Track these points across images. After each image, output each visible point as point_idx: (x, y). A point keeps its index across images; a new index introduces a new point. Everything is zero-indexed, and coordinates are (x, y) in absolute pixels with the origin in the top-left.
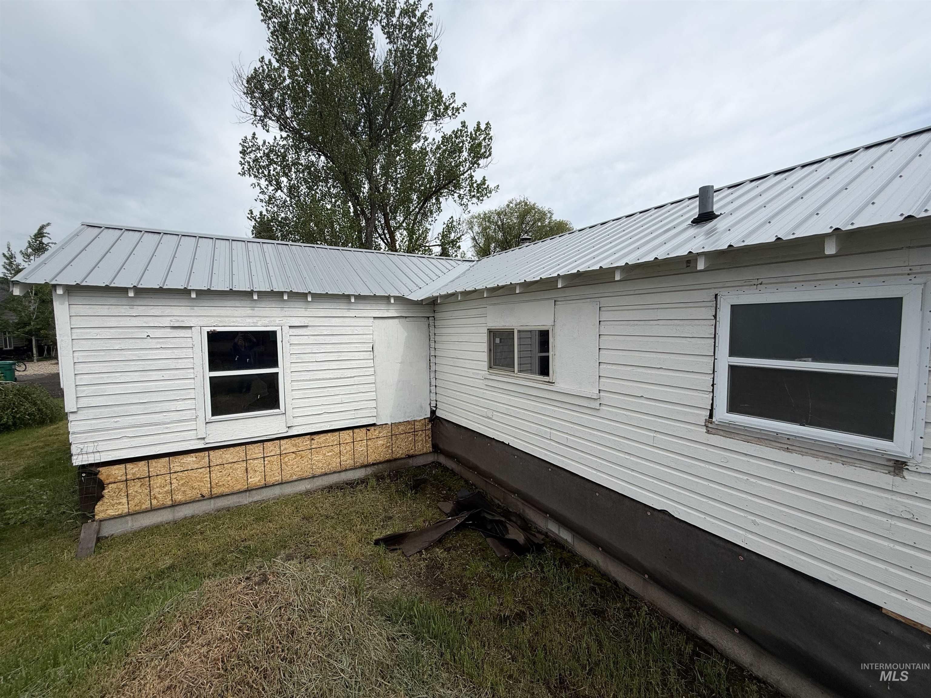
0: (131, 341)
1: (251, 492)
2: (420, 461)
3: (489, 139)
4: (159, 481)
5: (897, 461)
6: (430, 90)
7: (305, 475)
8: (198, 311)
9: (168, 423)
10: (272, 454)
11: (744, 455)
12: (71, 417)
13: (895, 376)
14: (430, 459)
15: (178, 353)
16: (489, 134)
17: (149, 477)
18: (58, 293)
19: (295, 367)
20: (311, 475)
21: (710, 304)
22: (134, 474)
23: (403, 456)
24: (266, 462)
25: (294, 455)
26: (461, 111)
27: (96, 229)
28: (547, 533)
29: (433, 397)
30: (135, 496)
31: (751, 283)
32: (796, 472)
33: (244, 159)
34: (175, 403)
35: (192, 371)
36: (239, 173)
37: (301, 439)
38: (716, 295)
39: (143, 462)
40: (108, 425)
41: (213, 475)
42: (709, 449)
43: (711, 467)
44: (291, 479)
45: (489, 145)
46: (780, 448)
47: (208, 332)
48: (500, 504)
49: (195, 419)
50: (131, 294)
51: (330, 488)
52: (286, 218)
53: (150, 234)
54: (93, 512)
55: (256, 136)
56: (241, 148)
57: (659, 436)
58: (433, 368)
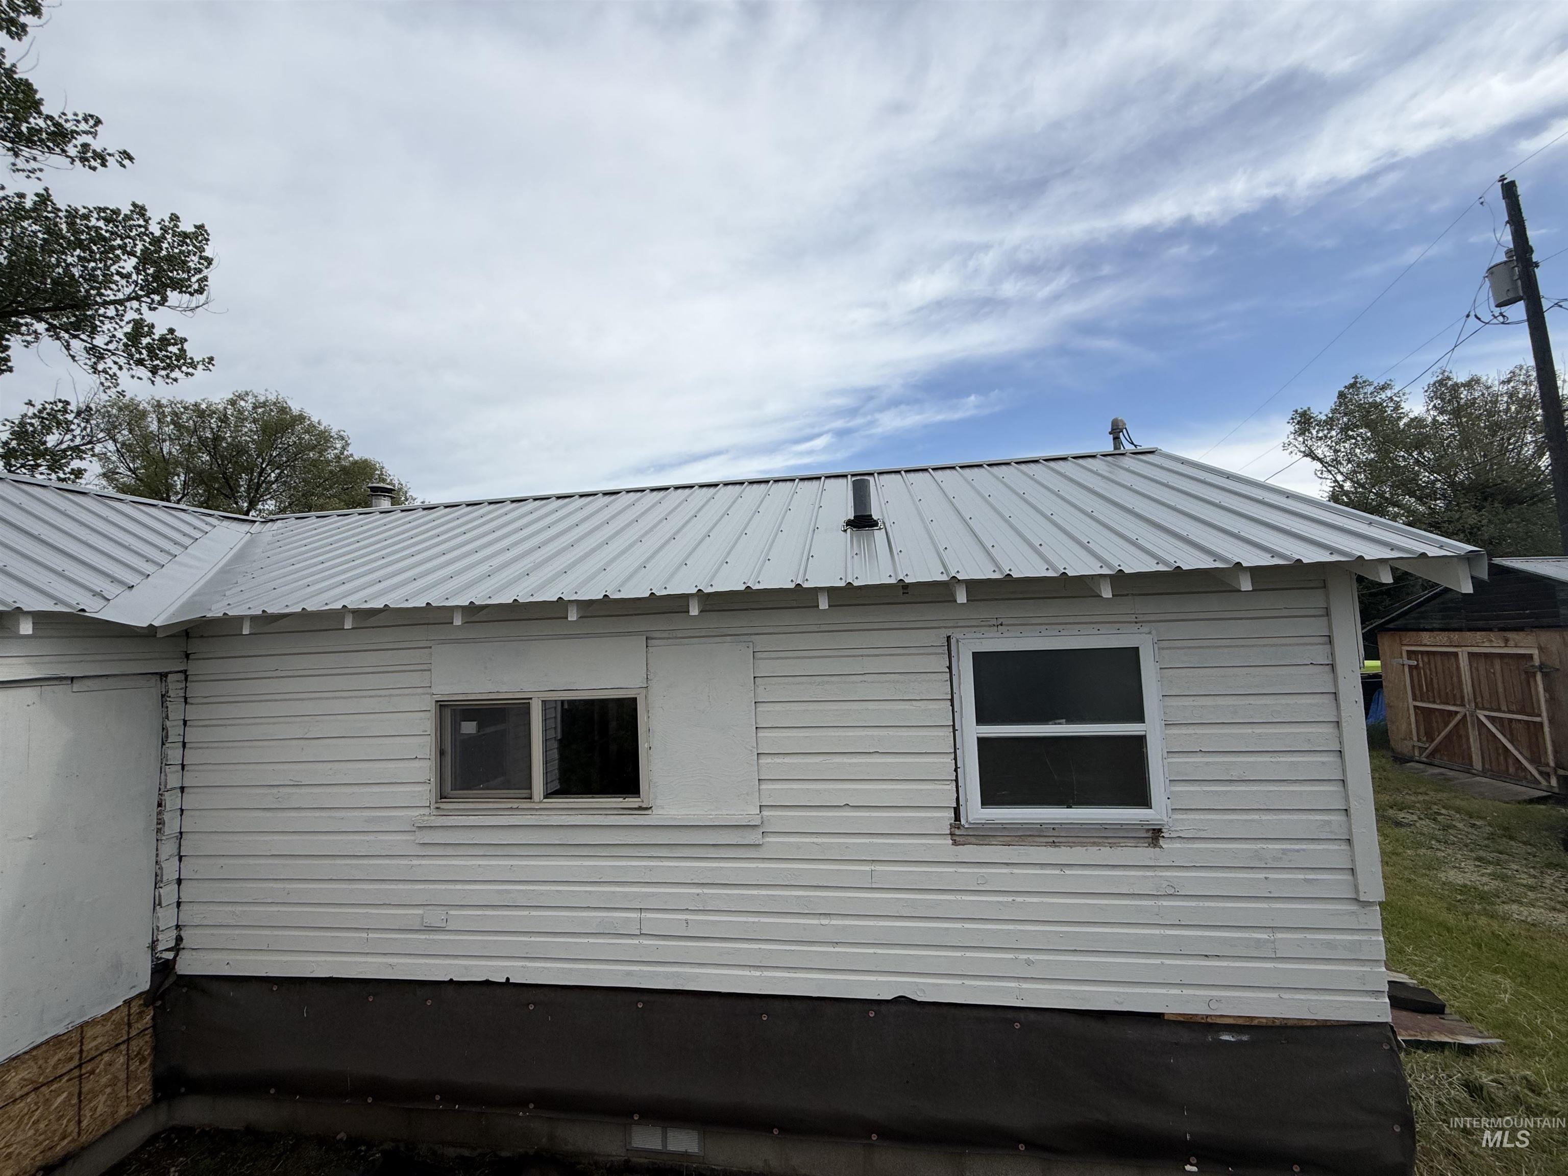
3: (201, 258)
5: (1154, 830)
11: (1005, 866)
13: (1143, 733)
14: (144, 1131)
16: (202, 248)
21: (940, 650)
28: (627, 1162)
29: (167, 917)
31: (990, 623)
32: (1067, 872)
38: (949, 638)
42: (960, 870)
43: (964, 898)
45: (200, 270)
46: (1047, 844)
48: (466, 1153)
57: (879, 868)
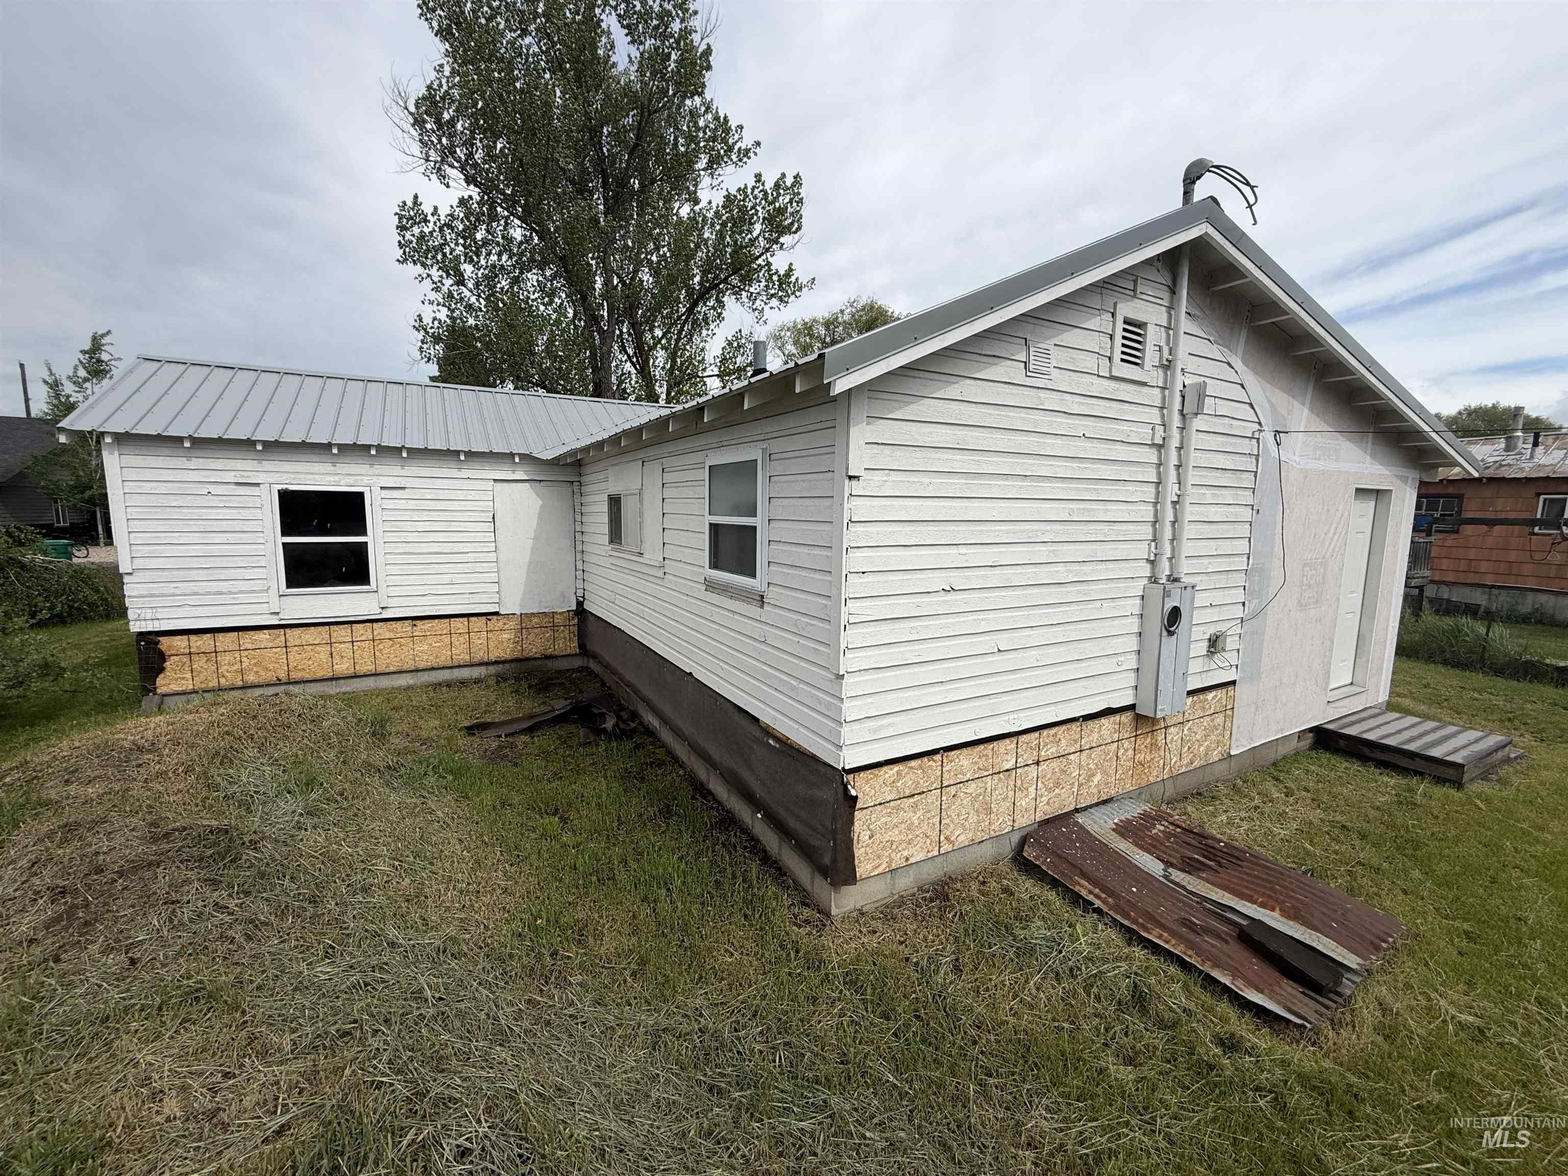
0: (190, 497)
1: (339, 681)
2: (563, 664)
3: (797, 202)
4: (228, 658)
6: (709, 117)
7: (405, 668)
8: (267, 465)
9: (235, 593)
10: (363, 638)
11: (718, 607)
12: (126, 579)
13: (756, 525)
14: (578, 663)
15: (244, 514)
16: (799, 194)
17: (216, 652)
18: (106, 442)
19: (390, 537)
20: (413, 668)
22: (198, 647)
23: (538, 656)
24: (355, 648)
25: (391, 642)
26: (751, 155)
27: (155, 363)
28: (648, 725)
29: (580, 584)
30: (200, 672)
31: (719, 445)
33: (404, 237)
34: (243, 570)
35: (262, 535)
36: (398, 260)
37: (399, 623)
38: (706, 456)
39: (208, 635)
40: (166, 591)
41: (290, 656)
42: (706, 606)
43: (707, 623)
44: (387, 671)
45: (798, 212)
46: (730, 597)
47: (279, 491)
49: (267, 591)
50: (187, 444)
51: (437, 686)
53: (221, 369)
54: (155, 684)
55: (419, 201)
56: (397, 221)
58: (579, 548)
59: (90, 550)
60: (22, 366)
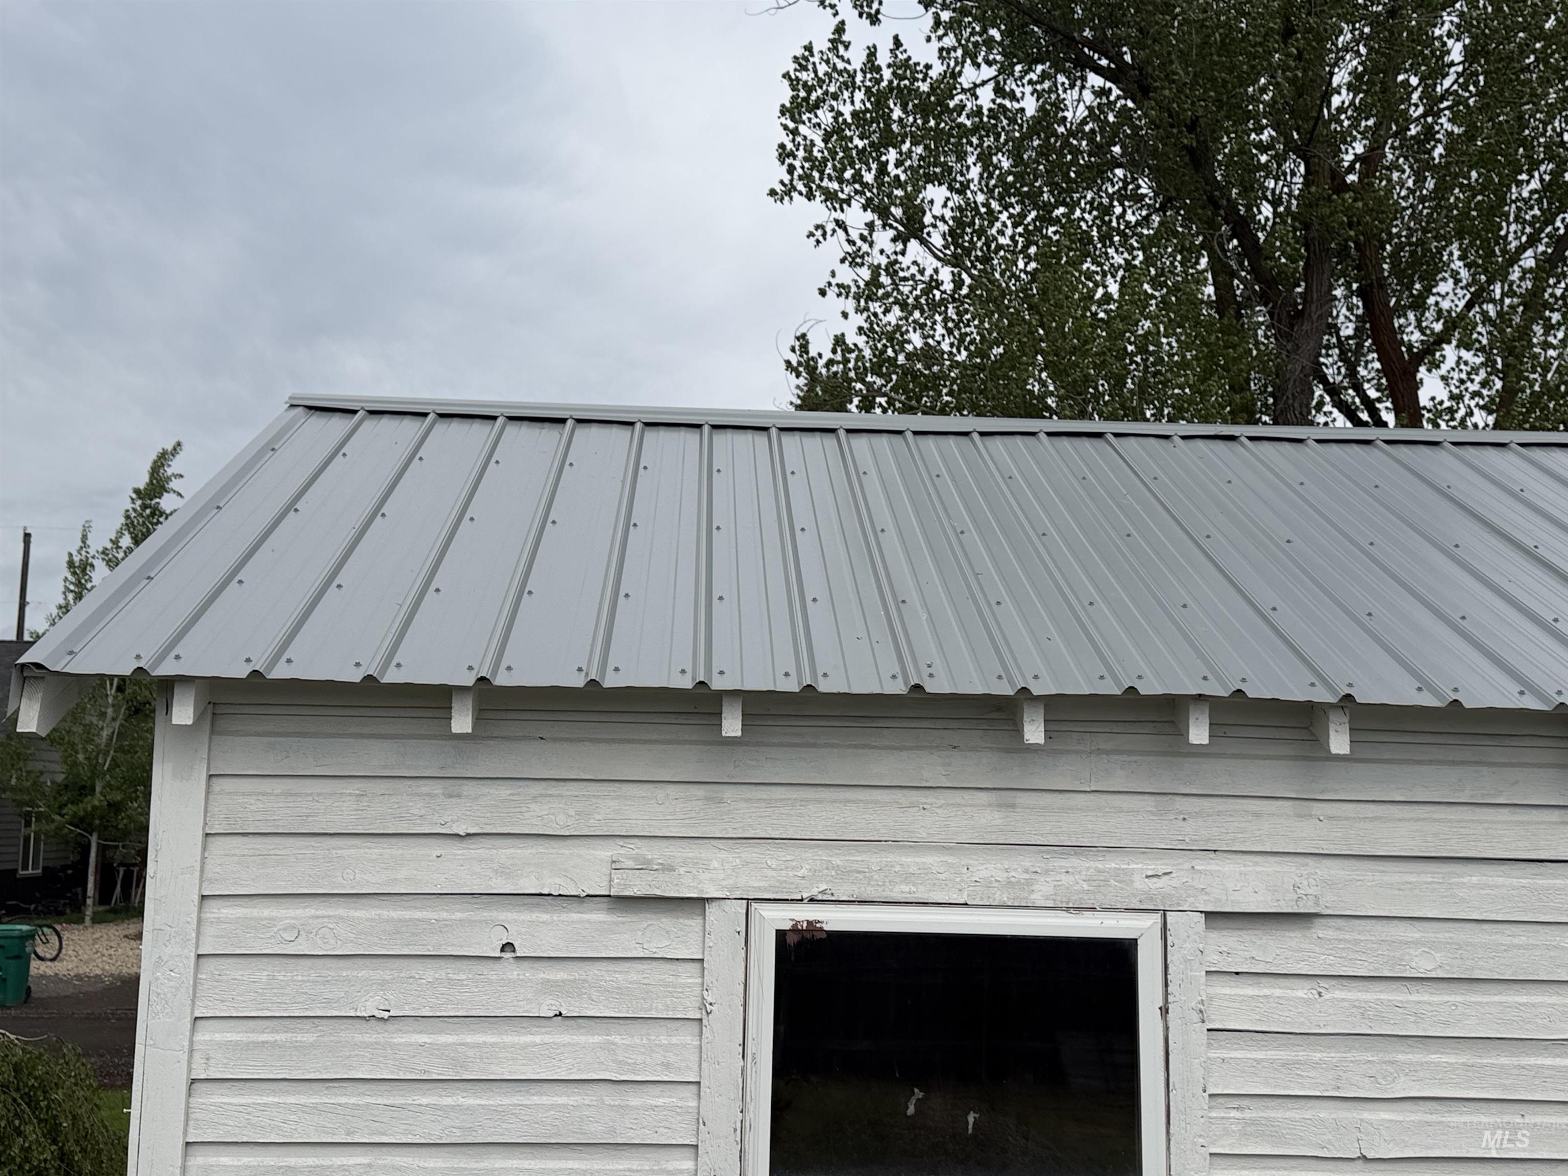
0: (433, 971)
18: (175, 721)
33: (795, 132)
36: (773, 193)
47: (781, 935)
50: (462, 721)
52: (929, 354)
55: (845, 38)
56: (785, 95)
59: (65, 935)
60: (27, 537)
